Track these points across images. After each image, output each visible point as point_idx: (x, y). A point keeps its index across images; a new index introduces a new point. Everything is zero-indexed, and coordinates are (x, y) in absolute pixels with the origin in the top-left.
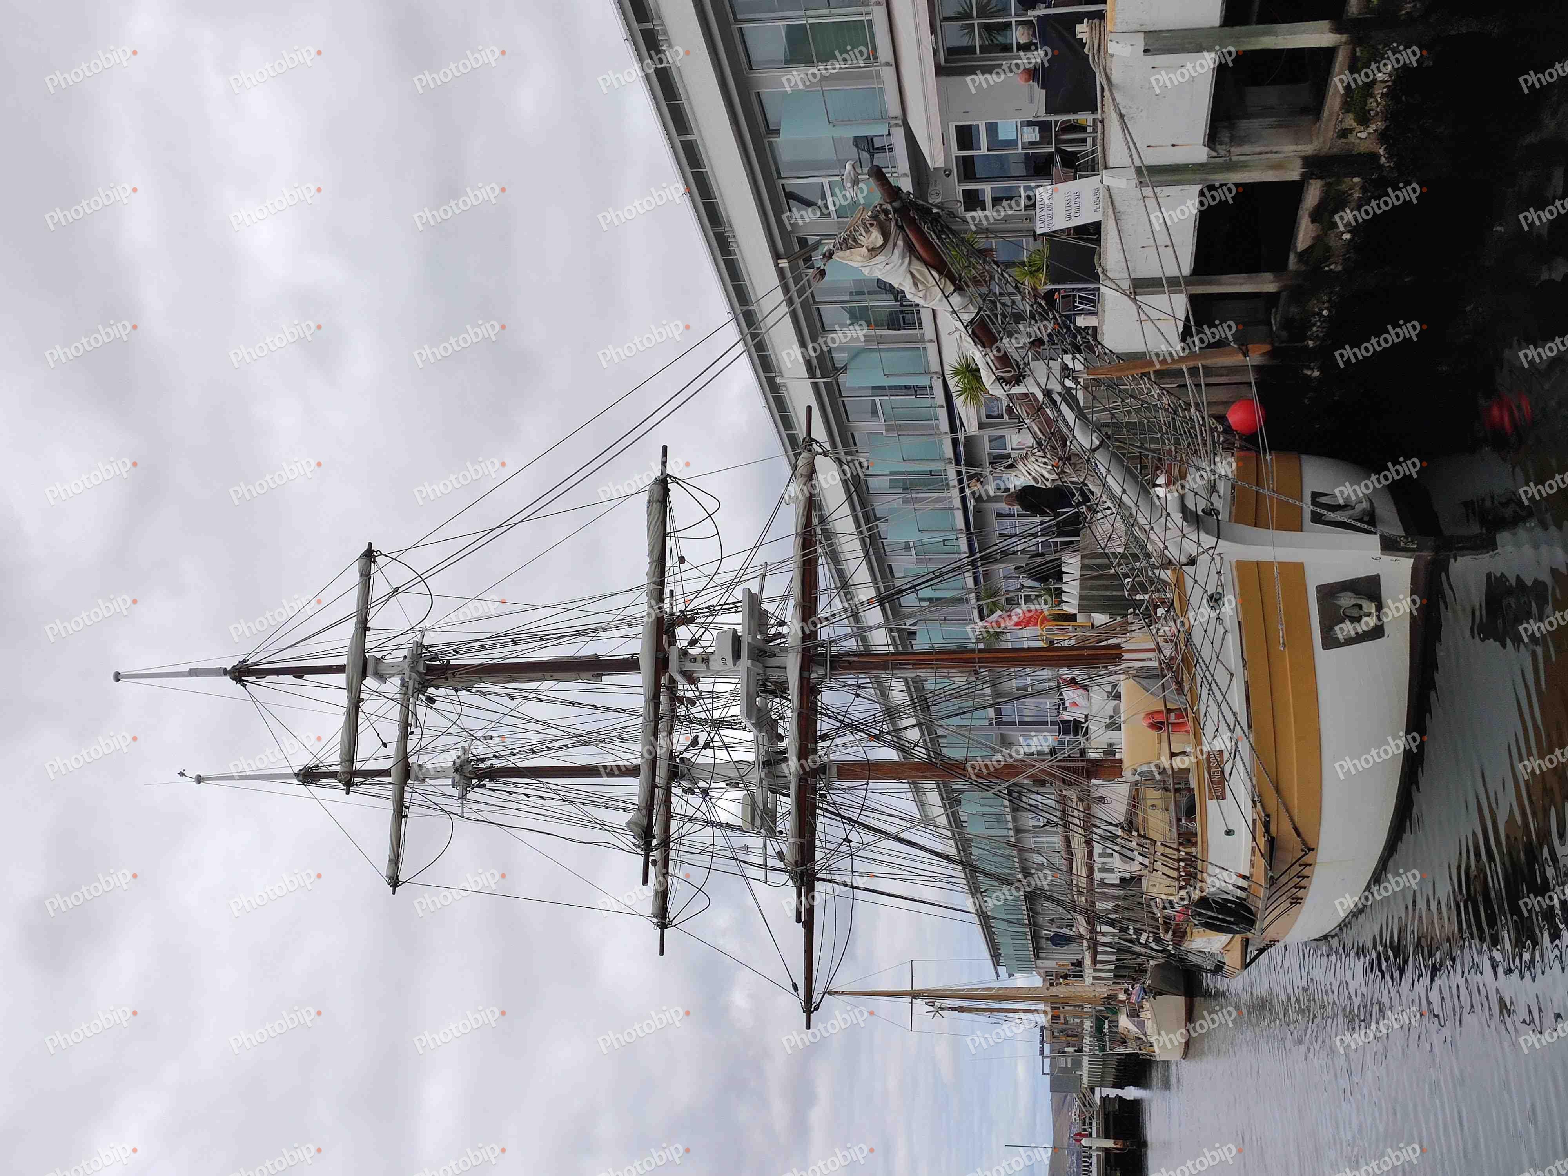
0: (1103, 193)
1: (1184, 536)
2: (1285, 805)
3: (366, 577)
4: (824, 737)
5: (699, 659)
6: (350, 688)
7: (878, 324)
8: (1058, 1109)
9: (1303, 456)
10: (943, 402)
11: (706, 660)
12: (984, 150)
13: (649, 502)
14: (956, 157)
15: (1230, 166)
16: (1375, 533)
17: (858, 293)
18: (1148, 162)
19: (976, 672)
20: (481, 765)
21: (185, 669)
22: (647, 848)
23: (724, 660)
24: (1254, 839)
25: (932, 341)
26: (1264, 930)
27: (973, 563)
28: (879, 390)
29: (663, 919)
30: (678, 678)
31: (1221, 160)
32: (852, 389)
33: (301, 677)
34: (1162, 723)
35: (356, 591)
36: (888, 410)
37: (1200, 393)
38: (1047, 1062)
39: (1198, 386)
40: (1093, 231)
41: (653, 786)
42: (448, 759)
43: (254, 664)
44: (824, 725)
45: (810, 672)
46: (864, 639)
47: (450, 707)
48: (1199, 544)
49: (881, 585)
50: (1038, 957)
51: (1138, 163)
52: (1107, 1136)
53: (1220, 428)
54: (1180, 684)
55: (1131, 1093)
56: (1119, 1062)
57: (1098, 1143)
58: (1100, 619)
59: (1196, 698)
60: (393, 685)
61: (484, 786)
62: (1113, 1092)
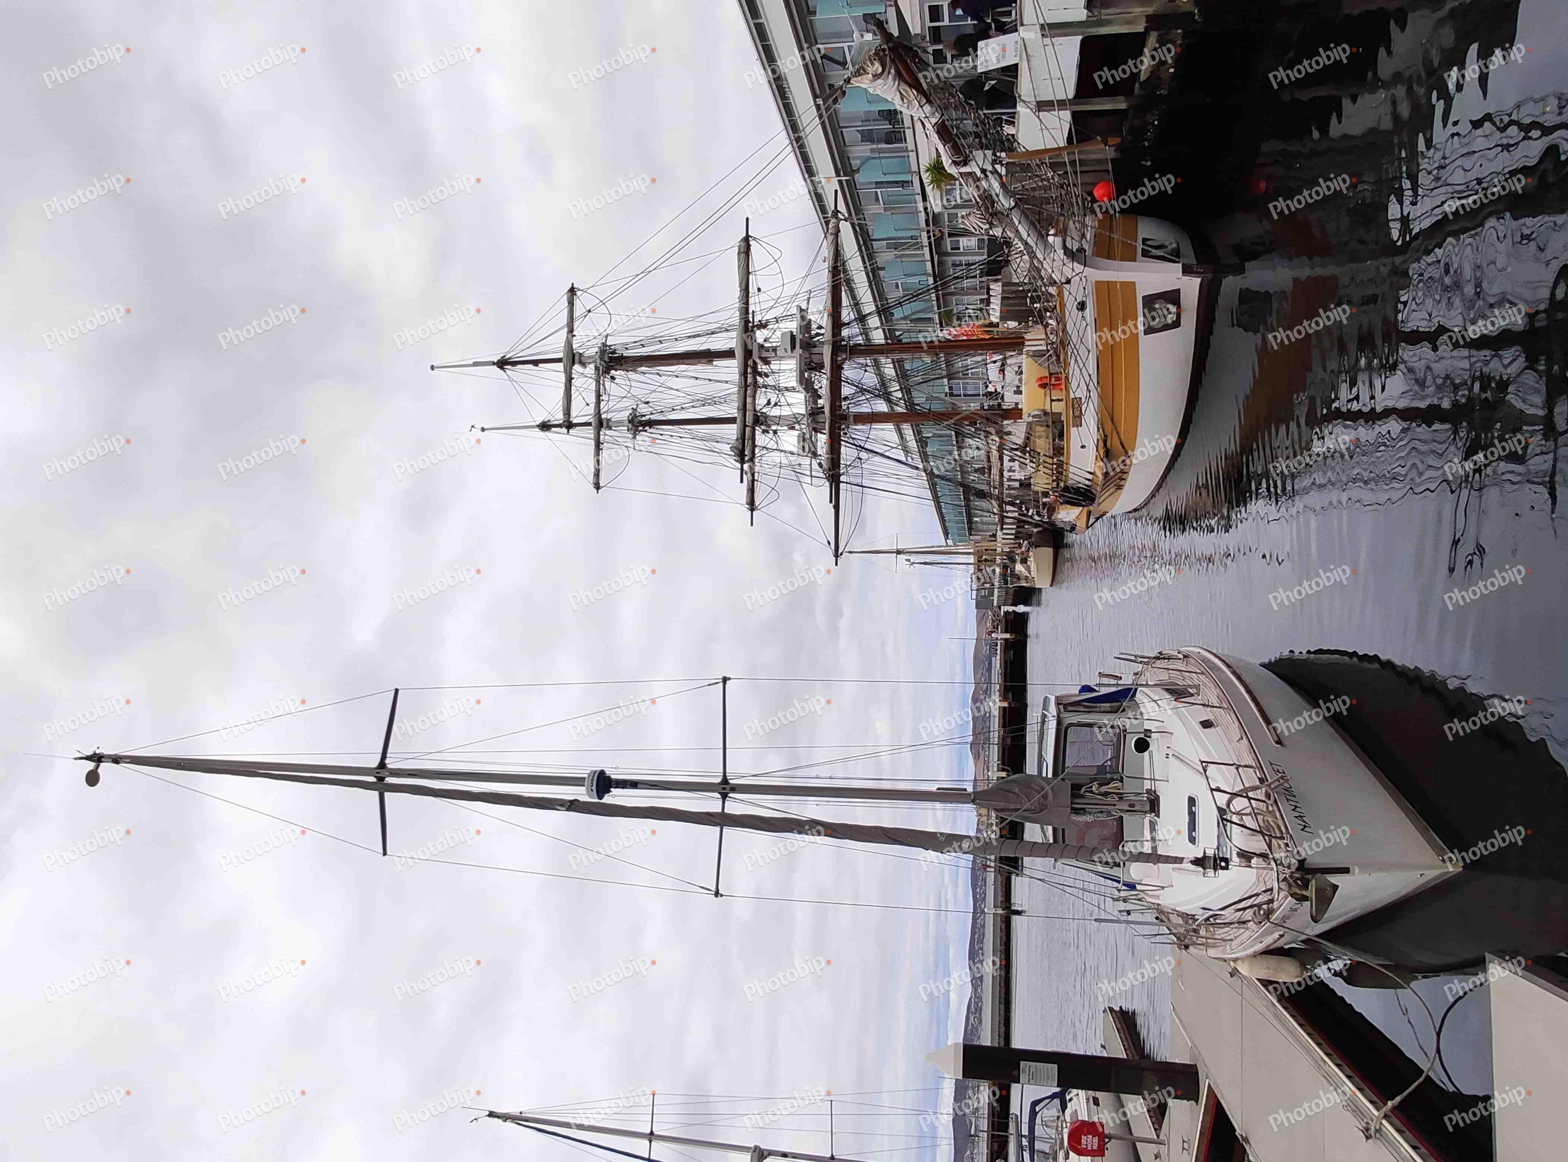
0: (1020, 42)
1: (1064, 264)
2: (1116, 429)
3: (571, 303)
4: (846, 398)
5: (771, 350)
6: (565, 371)
7: (879, 141)
8: (980, 621)
9: (1139, 217)
10: (919, 191)
11: (774, 349)
12: (946, 22)
13: (739, 253)
14: (929, 28)
15: (1101, 23)
16: (1178, 262)
17: (866, 121)
18: (1048, 21)
19: (937, 355)
20: (644, 419)
21: (471, 362)
22: (742, 462)
23: (786, 350)
24: (1097, 451)
25: (912, 151)
26: (1099, 504)
27: (936, 288)
28: (879, 184)
29: (752, 505)
30: (758, 361)
31: (1095, 19)
32: (863, 184)
33: (537, 366)
34: (1047, 384)
35: (566, 310)
36: (885, 196)
37: (1077, 178)
38: (974, 593)
39: (1076, 173)
40: (1012, 71)
41: (745, 426)
42: (625, 415)
43: (510, 358)
44: (846, 391)
45: (837, 356)
46: (867, 335)
47: (623, 382)
48: (1073, 270)
49: (879, 303)
50: (970, 534)
51: (1043, 22)
52: (1006, 632)
53: (1089, 198)
54: (1058, 357)
55: (1021, 609)
56: (1015, 591)
57: (1002, 636)
58: (1012, 324)
59: (1067, 365)
60: (590, 369)
61: (646, 431)
62: (1011, 609)
